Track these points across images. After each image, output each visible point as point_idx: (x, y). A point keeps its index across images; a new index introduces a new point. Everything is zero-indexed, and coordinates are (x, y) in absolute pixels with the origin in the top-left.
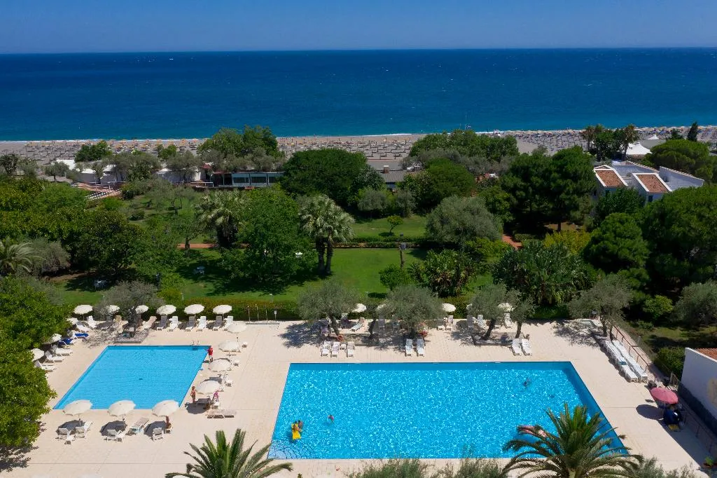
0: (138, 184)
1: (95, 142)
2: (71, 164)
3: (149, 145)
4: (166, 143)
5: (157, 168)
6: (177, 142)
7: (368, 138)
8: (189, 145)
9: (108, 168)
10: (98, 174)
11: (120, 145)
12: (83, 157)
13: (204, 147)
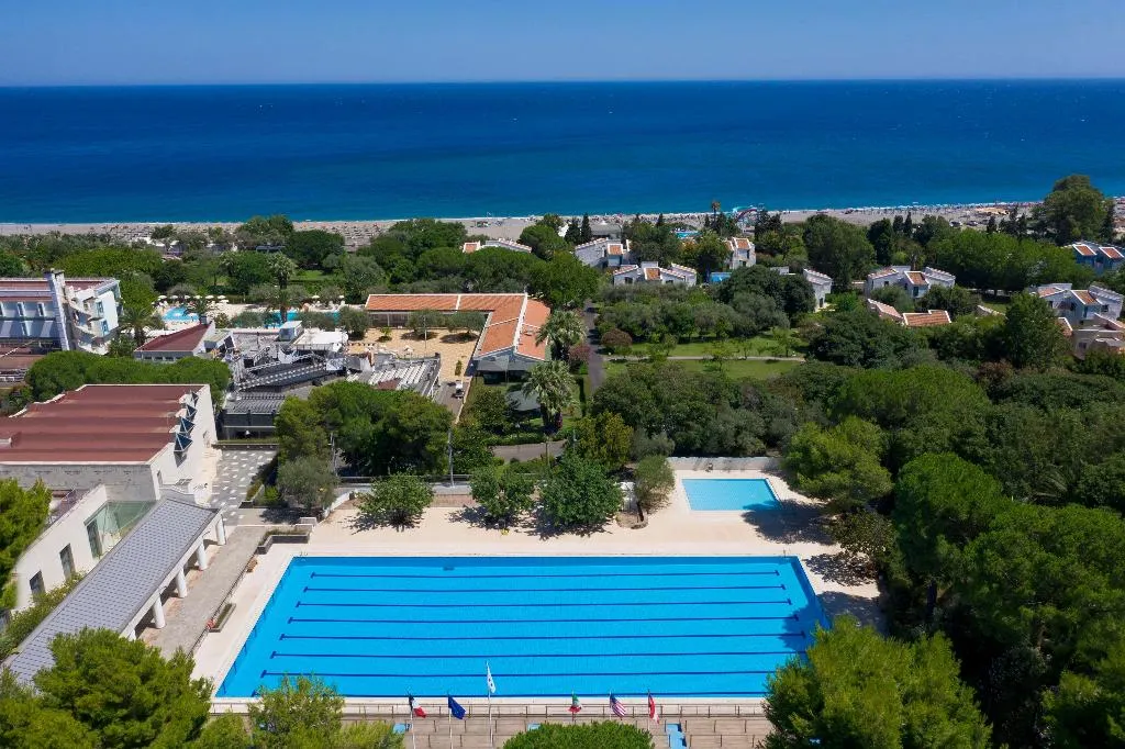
0: (193, 252)
1: (162, 225)
2: (148, 240)
3: (201, 227)
4: (214, 226)
5: (206, 243)
6: (220, 225)
7: (350, 224)
8: (231, 227)
9: (174, 243)
10: (167, 246)
11: (181, 227)
12: (157, 235)
13: (240, 229)
